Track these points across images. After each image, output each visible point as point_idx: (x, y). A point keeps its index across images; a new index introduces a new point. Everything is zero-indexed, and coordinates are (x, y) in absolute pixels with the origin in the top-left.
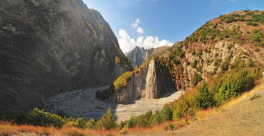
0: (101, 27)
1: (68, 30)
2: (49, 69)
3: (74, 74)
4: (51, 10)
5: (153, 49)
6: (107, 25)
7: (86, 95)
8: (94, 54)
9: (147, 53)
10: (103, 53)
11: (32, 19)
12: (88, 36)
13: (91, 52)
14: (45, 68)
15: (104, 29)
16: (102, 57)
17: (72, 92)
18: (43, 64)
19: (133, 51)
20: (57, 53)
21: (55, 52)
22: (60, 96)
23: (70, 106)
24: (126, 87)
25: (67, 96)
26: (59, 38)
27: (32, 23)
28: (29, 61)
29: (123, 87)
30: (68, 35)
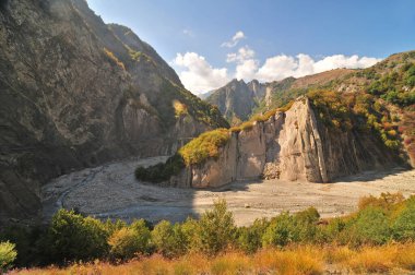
0: (135, 55)
1: (69, 66)
2: (39, 135)
3: (83, 141)
4: (40, 32)
5: (291, 80)
6: (150, 51)
7: (112, 176)
8: (123, 103)
9: (268, 90)
10: (144, 100)
11: (13, 48)
12: (109, 73)
13: (117, 101)
14: (33, 133)
15: (143, 58)
16: (143, 107)
17: (83, 172)
18: (30, 128)
19: (223, 89)
20: (51, 107)
21: (48, 107)
22: (63, 181)
23: (86, 198)
24: (216, 158)
25: (74, 180)
26: (53, 81)
27: (12, 56)
28: (9, 124)
29: (209, 158)
30: (69, 75)
